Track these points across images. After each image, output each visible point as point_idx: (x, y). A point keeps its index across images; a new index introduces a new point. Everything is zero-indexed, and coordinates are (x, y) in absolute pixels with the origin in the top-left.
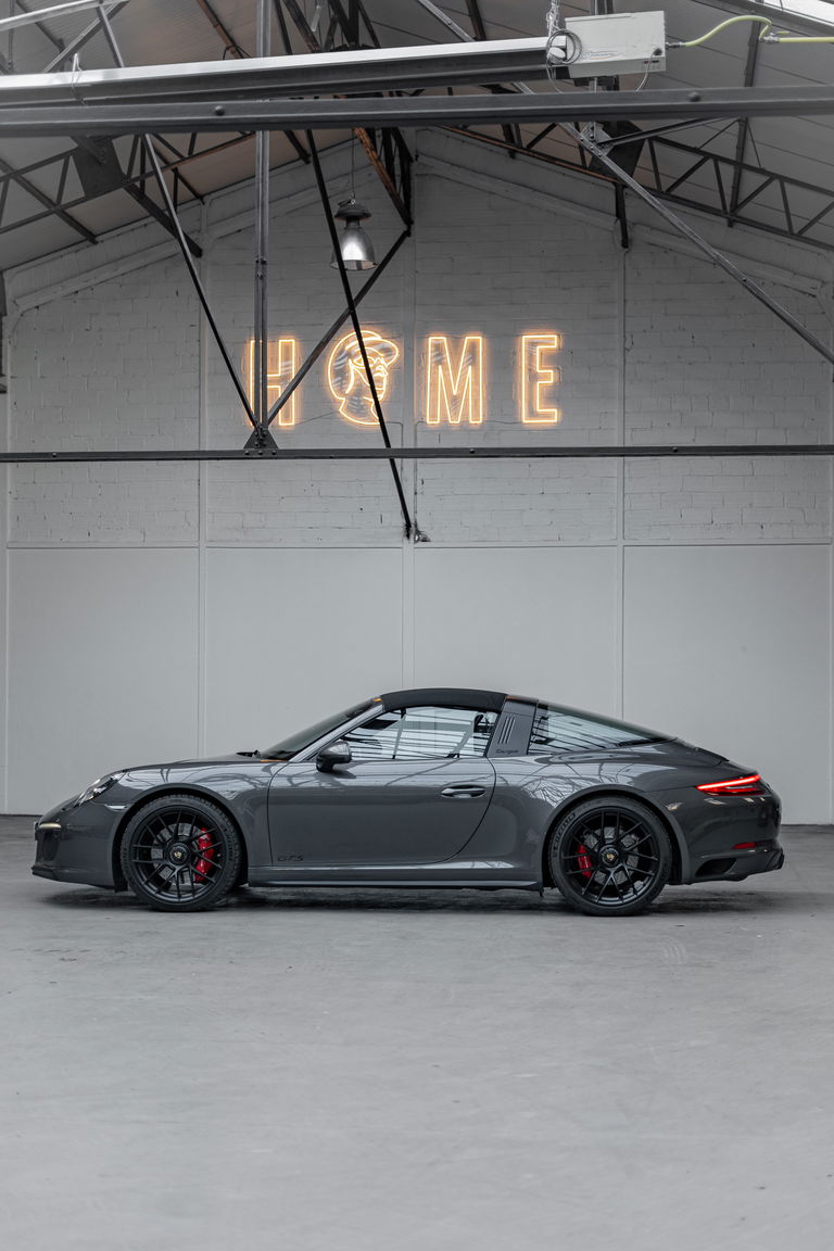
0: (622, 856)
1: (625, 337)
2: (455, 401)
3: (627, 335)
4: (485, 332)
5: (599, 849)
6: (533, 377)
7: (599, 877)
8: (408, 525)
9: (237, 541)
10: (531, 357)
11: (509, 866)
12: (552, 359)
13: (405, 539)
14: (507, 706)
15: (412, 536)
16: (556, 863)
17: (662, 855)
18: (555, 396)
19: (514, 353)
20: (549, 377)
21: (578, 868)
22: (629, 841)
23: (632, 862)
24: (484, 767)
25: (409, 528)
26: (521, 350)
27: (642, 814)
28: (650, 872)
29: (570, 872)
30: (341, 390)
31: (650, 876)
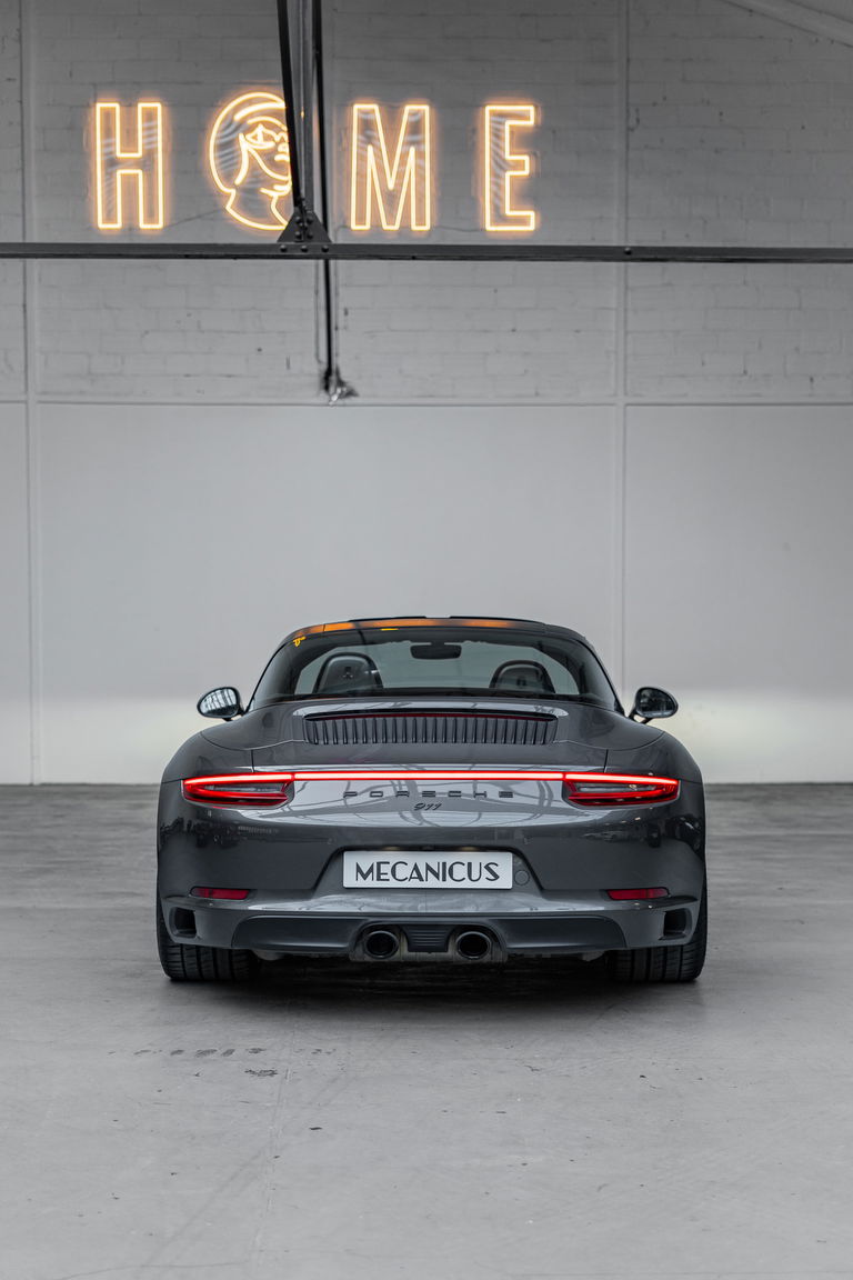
1: (628, 111)
2: (391, 198)
3: (632, 111)
4: (432, 102)
6: (500, 165)
8: (328, 373)
9: (82, 393)
10: (497, 134)
12: (525, 141)
13: (323, 393)
15: (332, 389)
18: (529, 193)
19: (474, 131)
20: (524, 165)
25: (329, 377)
26: (483, 126)
30: (228, 177)
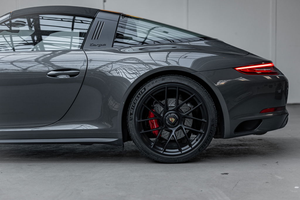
0: (181, 119)
5: (164, 114)
7: (165, 134)
11: (97, 128)
14: (99, 15)
16: (132, 125)
17: (210, 117)
21: (149, 129)
22: (186, 108)
23: (189, 123)
24: (81, 55)
27: (195, 88)
28: (201, 131)
29: (143, 131)
31: (201, 133)
